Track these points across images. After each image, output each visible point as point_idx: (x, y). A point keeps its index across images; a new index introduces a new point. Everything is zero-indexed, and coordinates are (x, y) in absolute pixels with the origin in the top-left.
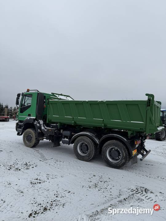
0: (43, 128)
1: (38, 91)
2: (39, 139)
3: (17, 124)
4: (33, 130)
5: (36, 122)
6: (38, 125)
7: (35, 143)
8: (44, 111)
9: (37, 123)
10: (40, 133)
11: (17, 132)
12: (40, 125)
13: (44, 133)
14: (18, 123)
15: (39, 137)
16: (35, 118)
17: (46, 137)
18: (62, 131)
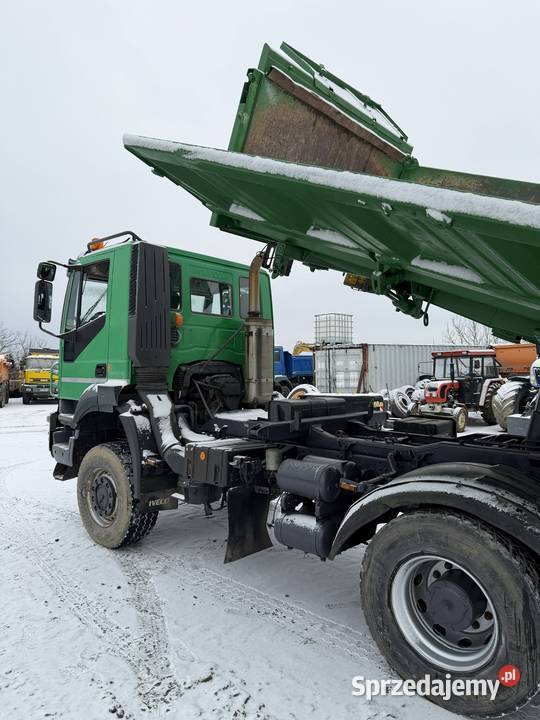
0: (168, 439)
1: (135, 237)
2: (152, 503)
3: (54, 420)
4: (118, 453)
5: (134, 407)
6: (142, 422)
7: (132, 529)
8: (173, 346)
9: (136, 413)
10: (151, 468)
11: (53, 463)
12: (155, 422)
13: (175, 470)
14: (58, 413)
15: (150, 495)
16: (123, 383)
17: (185, 492)
18: (271, 460)
